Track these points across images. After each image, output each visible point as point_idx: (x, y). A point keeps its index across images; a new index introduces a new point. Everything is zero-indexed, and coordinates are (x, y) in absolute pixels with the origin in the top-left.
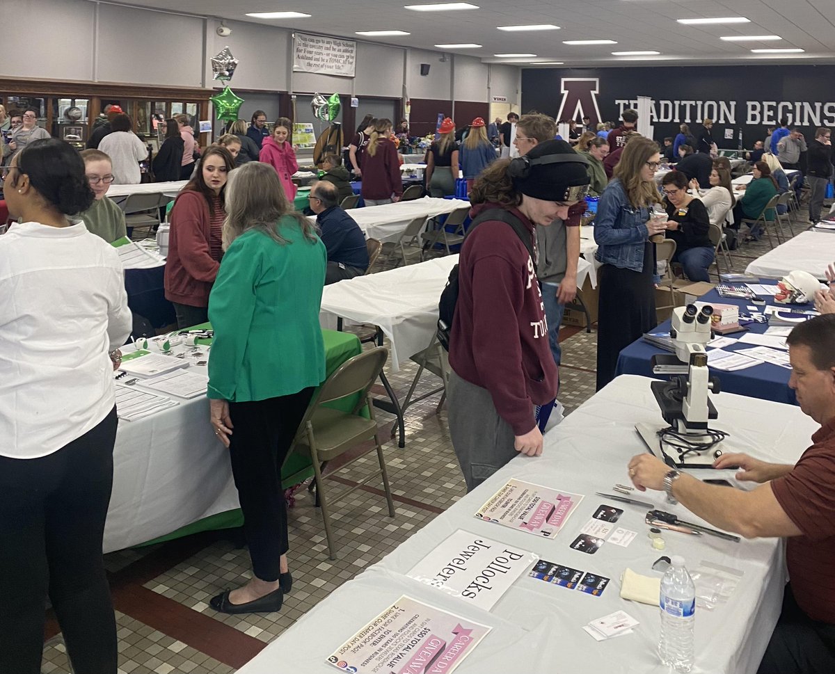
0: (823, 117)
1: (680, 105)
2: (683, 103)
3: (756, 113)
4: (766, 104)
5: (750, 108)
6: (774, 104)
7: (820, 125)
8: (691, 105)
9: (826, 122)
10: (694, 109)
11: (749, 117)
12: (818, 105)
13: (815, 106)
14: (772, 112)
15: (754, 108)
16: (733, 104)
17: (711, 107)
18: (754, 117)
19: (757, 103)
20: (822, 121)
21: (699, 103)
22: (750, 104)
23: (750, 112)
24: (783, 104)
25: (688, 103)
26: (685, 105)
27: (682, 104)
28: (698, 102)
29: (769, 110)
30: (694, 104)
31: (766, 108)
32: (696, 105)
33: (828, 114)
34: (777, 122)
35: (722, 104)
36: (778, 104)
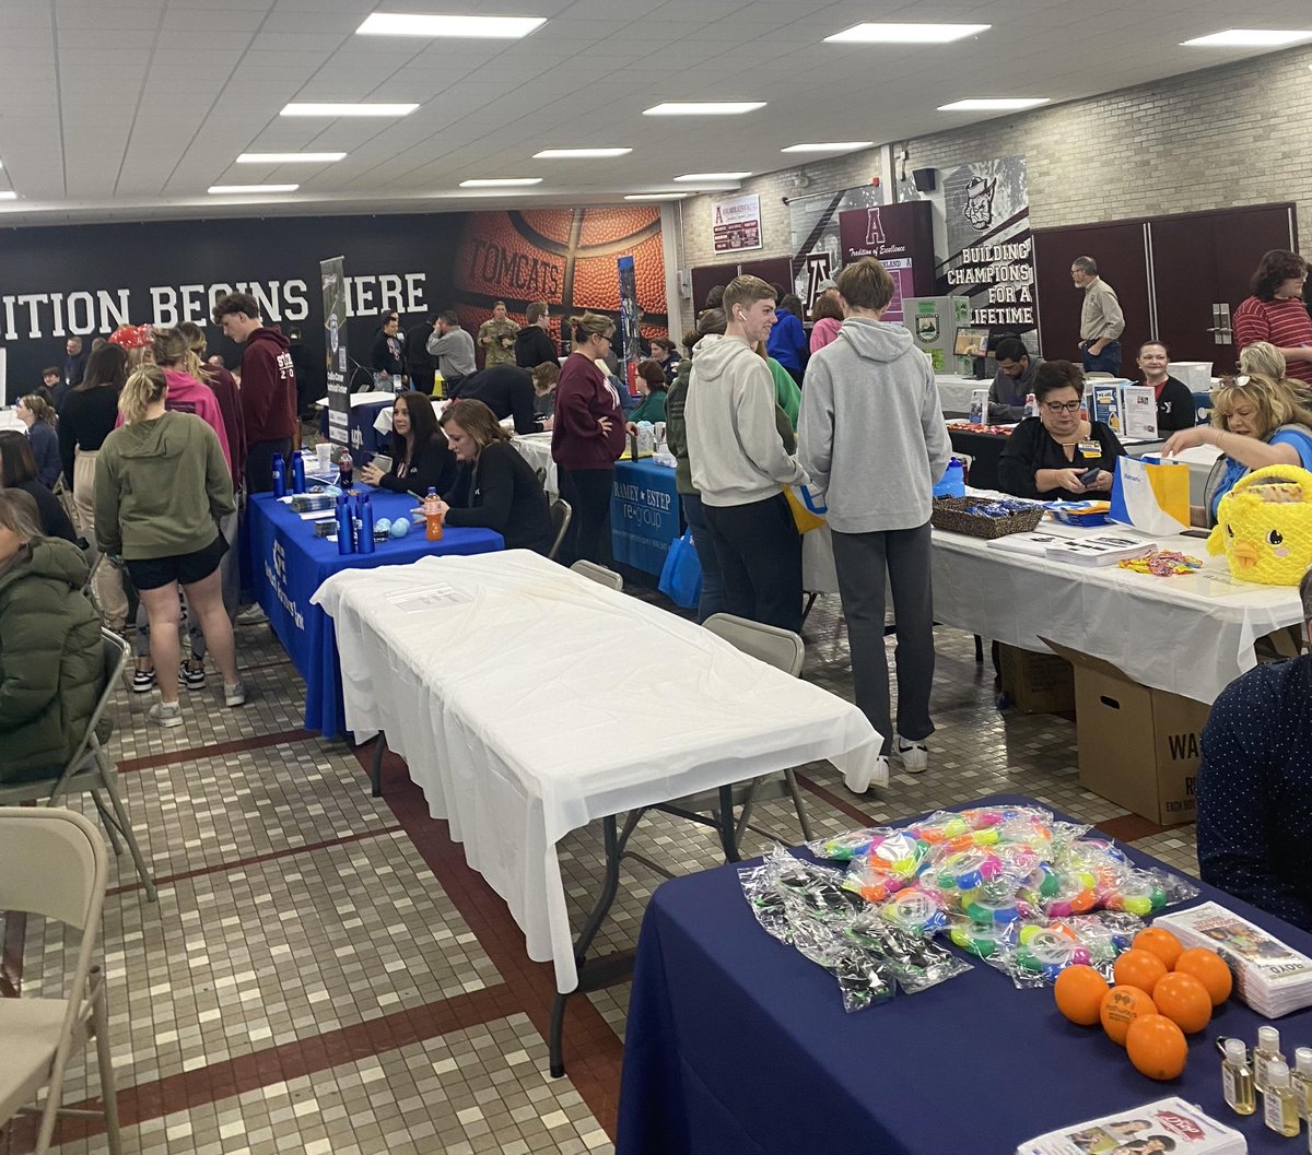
0: (283, 305)
1: (16, 304)
2: (22, 299)
3: (171, 307)
4: (186, 290)
5: (156, 300)
6: (201, 289)
7: (279, 319)
8: (40, 303)
9: (288, 313)
10: (46, 311)
11: (157, 317)
12: (274, 285)
13: (270, 289)
14: (198, 303)
15: (165, 299)
16: (124, 294)
17: (81, 304)
18: (166, 316)
19: (169, 290)
20: (282, 313)
21: (57, 298)
22: (156, 292)
23: (158, 308)
24: (215, 288)
25: (33, 299)
26: (27, 304)
27: (21, 302)
28: (53, 296)
29: (192, 301)
30: (46, 301)
31: (186, 298)
32: (51, 302)
33: (291, 300)
34: (209, 321)
35: (104, 296)
36: (207, 289)
